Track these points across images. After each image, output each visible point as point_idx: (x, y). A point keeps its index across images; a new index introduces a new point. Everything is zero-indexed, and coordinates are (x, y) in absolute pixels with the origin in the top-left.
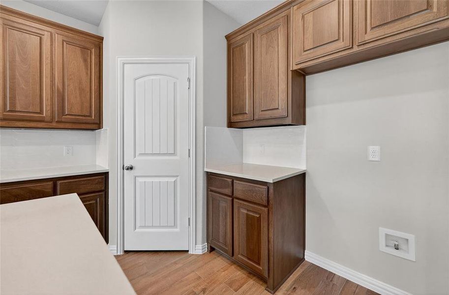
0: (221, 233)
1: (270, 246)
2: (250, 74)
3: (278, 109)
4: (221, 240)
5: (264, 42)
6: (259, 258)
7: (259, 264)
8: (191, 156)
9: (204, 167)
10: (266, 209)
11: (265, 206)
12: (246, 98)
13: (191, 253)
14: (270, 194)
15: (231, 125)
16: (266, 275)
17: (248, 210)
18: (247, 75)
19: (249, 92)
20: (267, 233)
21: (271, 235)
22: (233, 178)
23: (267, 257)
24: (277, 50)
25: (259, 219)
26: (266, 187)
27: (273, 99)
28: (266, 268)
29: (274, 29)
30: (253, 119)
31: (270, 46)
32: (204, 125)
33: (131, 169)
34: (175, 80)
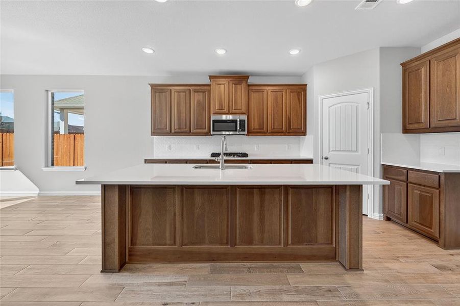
0: (396, 206)
1: (441, 216)
2: (425, 93)
3: (456, 119)
4: (396, 211)
5: (441, 66)
6: (431, 224)
7: (431, 228)
8: (370, 153)
9: (380, 162)
10: (437, 191)
11: (436, 188)
12: (421, 111)
13: (370, 217)
14: (441, 180)
15: (406, 131)
16: (437, 235)
17: (421, 191)
18: (423, 92)
19: (425, 106)
20: (438, 207)
21: (442, 209)
22: (408, 169)
23: (438, 224)
24: (454, 73)
25: (431, 198)
26: (438, 176)
27: (450, 112)
28: (437, 231)
29: (451, 57)
30: (430, 127)
31: (447, 70)
32: (381, 132)
33: (327, 158)
34: (357, 105)
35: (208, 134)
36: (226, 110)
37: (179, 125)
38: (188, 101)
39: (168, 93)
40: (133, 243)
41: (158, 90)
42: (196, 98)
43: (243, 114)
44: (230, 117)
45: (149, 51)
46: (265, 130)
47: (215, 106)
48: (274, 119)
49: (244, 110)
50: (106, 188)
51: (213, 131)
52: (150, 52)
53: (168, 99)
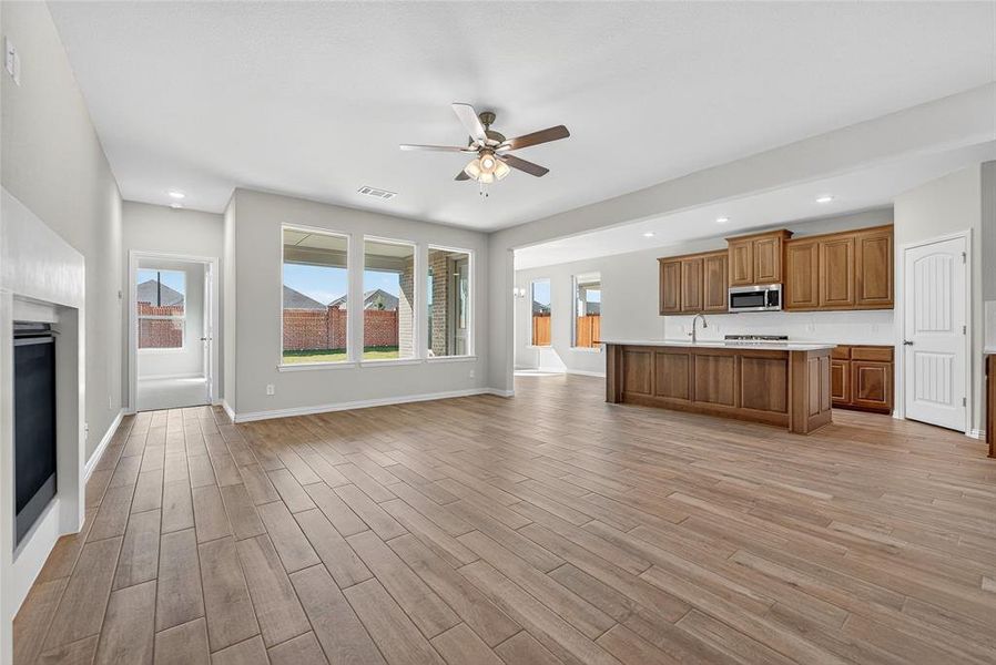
13: (967, 434)
32: (983, 300)
33: (911, 343)
34: (950, 257)
35: (725, 311)
36: (749, 279)
37: (690, 301)
38: (700, 275)
39: (678, 266)
40: (624, 390)
41: (667, 264)
42: (711, 267)
43: (774, 282)
44: (757, 288)
45: (649, 235)
46: (814, 302)
47: (734, 275)
48: (830, 285)
49: (776, 277)
50: (608, 346)
51: (732, 306)
52: (651, 235)
53: (678, 272)
